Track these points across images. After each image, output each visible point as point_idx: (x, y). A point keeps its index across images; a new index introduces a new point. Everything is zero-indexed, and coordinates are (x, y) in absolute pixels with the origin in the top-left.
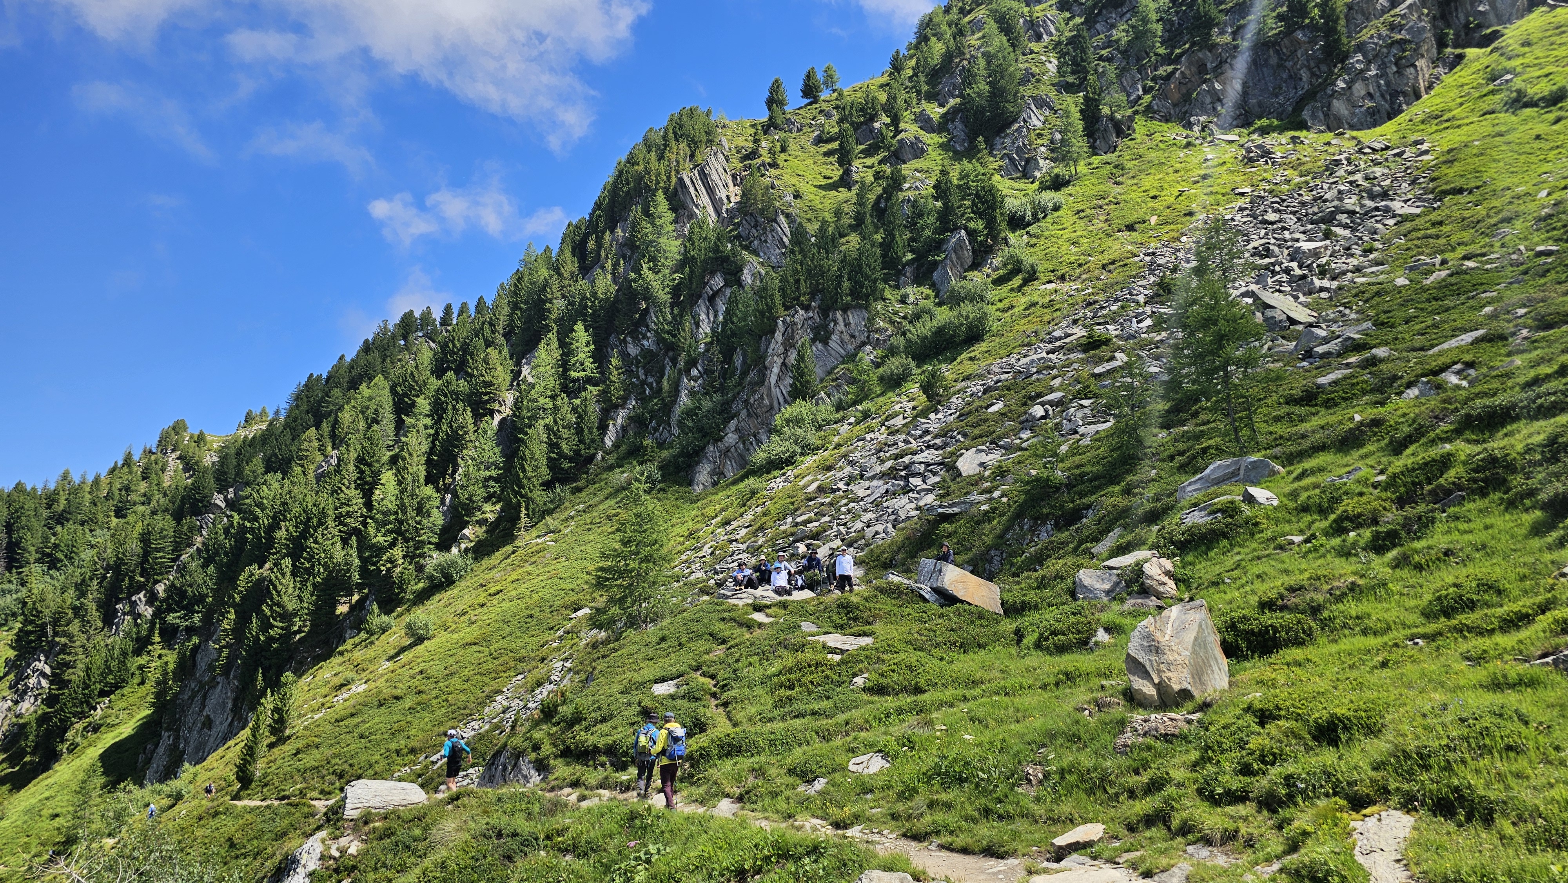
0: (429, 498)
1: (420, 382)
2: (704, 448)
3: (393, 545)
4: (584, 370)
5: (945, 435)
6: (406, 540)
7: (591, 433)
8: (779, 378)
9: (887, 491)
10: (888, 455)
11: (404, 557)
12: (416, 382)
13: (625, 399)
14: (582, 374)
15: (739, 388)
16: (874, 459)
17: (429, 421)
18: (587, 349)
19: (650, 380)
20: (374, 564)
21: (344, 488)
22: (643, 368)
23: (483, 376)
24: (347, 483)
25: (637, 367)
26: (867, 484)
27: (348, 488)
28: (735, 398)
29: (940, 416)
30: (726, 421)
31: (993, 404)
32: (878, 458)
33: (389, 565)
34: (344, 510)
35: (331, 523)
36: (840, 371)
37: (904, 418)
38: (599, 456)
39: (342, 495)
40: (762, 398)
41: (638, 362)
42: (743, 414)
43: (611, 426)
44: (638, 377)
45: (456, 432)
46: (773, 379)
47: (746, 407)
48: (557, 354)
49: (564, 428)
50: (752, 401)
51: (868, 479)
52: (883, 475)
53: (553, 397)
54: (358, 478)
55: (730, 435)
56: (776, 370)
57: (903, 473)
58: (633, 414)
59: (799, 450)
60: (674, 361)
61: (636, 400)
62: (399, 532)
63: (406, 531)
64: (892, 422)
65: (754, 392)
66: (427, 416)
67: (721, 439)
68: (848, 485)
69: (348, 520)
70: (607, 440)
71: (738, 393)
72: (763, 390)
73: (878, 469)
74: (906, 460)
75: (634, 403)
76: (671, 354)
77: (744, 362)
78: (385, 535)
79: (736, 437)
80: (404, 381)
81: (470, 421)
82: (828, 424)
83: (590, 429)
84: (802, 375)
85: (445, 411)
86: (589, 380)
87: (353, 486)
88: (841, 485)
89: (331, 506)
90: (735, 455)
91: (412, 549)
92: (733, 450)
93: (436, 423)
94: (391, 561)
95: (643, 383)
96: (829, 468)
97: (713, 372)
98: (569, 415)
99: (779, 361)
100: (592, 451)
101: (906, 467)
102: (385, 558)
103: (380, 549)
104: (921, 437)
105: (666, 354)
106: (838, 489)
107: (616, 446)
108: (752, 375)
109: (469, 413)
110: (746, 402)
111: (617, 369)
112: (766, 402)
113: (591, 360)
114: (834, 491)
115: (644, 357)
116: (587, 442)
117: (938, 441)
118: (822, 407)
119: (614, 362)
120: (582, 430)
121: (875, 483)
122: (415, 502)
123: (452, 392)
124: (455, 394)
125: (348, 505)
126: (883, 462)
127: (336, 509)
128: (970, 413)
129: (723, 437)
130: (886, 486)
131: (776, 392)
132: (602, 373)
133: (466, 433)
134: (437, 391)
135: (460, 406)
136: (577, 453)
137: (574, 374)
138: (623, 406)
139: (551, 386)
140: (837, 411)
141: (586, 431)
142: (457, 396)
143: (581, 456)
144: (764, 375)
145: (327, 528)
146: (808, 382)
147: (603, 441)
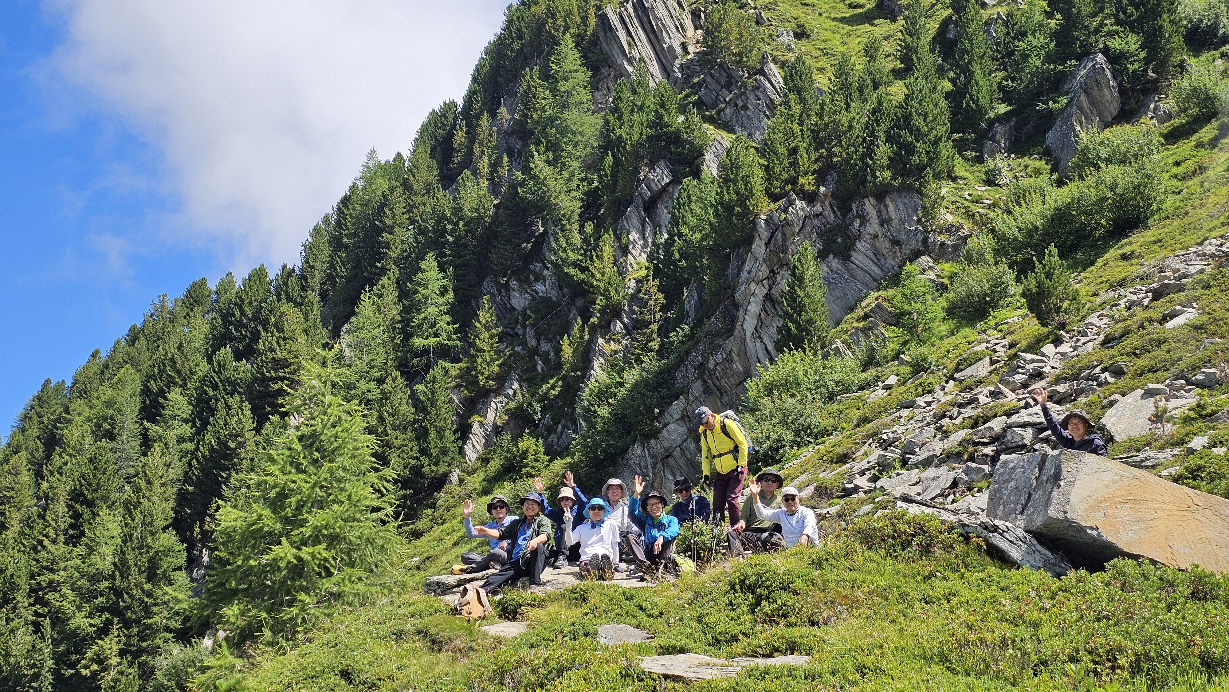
0: (168, 552)
1: (185, 372)
2: (625, 451)
3: (104, 631)
4: (436, 335)
5: (1076, 377)
6: (127, 624)
7: (441, 437)
8: (761, 323)
9: (955, 484)
10: (958, 421)
11: (122, 653)
12: (178, 372)
13: (502, 379)
14: (432, 341)
15: (691, 343)
16: (931, 430)
17: (187, 430)
18: (441, 300)
19: (545, 347)
20: (73, 666)
21: (46, 542)
22: (533, 326)
23: (273, 350)
24: (52, 534)
25: (524, 327)
26: (915, 474)
27: (54, 542)
28: (681, 361)
29: (1065, 348)
30: (665, 402)
31: (1173, 315)
32: (939, 429)
33: (95, 667)
34: (44, 579)
35: (22, 599)
36: (870, 301)
37: (992, 363)
38: (454, 478)
39: (43, 554)
40: (729, 359)
41: (526, 317)
42: (697, 388)
43: (476, 425)
44: (524, 344)
45: (225, 444)
46: (749, 324)
47: (701, 376)
48: (394, 313)
49: (395, 428)
50: (711, 365)
51: (916, 466)
52: (949, 457)
53: (380, 381)
54: (71, 526)
55: (672, 427)
56: (754, 308)
57: (989, 450)
58: (512, 405)
59: (789, 436)
60: (586, 315)
61: (520, 381)
62: (115, 610)
63: (128, 608)
64: (968, 372)
65: (715, 348)
66: (186, 421)
67: (655, 434)
68: (875, 479)
69: (50, 596)
70: (468, 448)
71: (688, 353)
72: (731, 344)
73: (938, 447)
74: (997, 425)
75: (516, 386)
76: (580, 302)
77: (701, 301)
78: (90, 615)
79: (683, 429)
80: (161, 372)
81: (249, 424)
82: (847, 390)
83: (440, 432)
84: (799, 308)
85: (212, 411)
86: (444, 352)
87: (62, 538)
88: (863, 482)
89: (23, 572)
90: (682, 462)
91: (134, 640)
92: (677, 453)
93: (198, 433)
94: (100, 660)
95: (534, 352)
96: (843, 459)
97: (647, 324)
98: (404, 407)
99: (760, 291)
100: (442, 469)
101: (994, 440)
102: (89, 654)
103: (84, 639)
104: (1025, 386)
105: (572, 302)
106: (856, 489)
107: (485, 461)
108: (715, 322)
109: (248, 413)
110: (702, 367)
111: (487, 329)
112: (738, 366)
113: (448, 318)
114: (847, 493)
115: (536, 311)
116: (434, 452)
117: (1062, 388)
118: (835, 362)
119: (484, 316)
120: (426, 432)
121: (931, 472)
122: (145, 559)
123: (227, 381)
124: (231, 383)
125: (52, 571)
126: (946, 434)
127: (32, 577)
128: (1125, 333)
129: (659, 431)
130: (952, 475)
131: (754, 347)
132: (464, 338)
133: (241, 445)
134: (203, 380)
135: (234, 401)
136: (417, 471)
137: (418, 342)
138: (498, 391)
139: (379, 362)
140: (865, 367)
141: (433, 434)
142: (232, 387)
143: (423, 476)
144: (733, 320)
145: (15, 608)
146: (810, 322)
147: (461, 451)
